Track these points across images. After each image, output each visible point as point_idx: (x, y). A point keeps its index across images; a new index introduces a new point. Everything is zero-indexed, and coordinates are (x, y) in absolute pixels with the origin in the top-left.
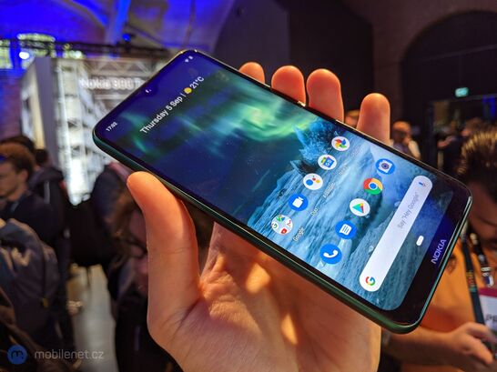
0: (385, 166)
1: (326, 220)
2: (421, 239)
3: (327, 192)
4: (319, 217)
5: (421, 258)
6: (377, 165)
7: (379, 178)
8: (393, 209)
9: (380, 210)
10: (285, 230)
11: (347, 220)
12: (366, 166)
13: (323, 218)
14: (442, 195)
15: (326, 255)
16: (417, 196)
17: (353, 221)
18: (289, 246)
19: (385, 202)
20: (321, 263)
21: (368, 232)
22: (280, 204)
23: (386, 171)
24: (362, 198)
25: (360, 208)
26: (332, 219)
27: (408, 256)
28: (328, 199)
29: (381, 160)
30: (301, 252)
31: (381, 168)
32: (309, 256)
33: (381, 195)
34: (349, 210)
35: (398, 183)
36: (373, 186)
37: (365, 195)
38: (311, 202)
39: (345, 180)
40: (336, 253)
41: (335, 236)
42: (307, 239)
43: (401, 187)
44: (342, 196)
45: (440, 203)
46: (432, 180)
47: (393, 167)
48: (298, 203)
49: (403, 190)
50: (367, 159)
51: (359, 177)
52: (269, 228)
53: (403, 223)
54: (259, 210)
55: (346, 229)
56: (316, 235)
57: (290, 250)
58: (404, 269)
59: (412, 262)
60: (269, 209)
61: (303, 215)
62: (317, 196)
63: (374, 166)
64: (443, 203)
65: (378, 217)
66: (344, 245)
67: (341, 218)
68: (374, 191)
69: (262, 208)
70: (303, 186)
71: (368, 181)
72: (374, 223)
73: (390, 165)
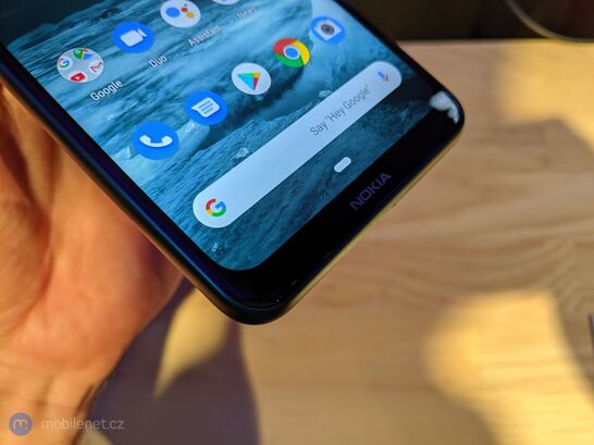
0: (328, 29)
1: (175, 81)
2: (345, 162)
3: (200, 37)
4: (164, 72)
5: (332, 194)
6: (314, 23)
7: (308, 43)
9: (288, 95)
10: (82, 76)
11: (217, 92)
12: (292, 18)
13: (170, 77)
14: (411, 103)
15: (146, 140)
16: (366, 91)
17: (229, 97)
18: (76, 105)
19: (303, 85)
20: (127, 151)
21: (249, 124)
22: (94, 29)
23: (327, 37)
24: (262, 64)
25: (252, 79)
26: (187, 83)
27: (308, 184)
28: (197, 48)
29: (325, 18)
30: (93, 122)
31: (319, 31)
32: (109, 133)
33: (300, 71)
34: (228, 76)
35: (340, 61)
36: (293, 53)
37: (271, 62)
38: (160, 43)
39: (244, 28)
40: (167, 141)
41: (180, 112)
42: (119, 103)
43: (344, 69)
44: (226, 51)
45: (404, 114)
46: (404, 76)
47: (342, 34)
48: (132, 38)
49: (344, 75)
50: (299, 9)
51: (270, 31)
53: (322, 127)
54: (46, 28)
55: (208, 107)
56: (141, 100)
57: (74, 114)
58: (292, 203)
59: (313, 196)
60: (67, 32)
62: (177, 38)
63: (307, 23)
64: (410, 116)
65: (279, 104)
66: (190, 132)
67: (206, 84)
68: (291, 61)
69: (56, 27)
70: (158, 14)
71: (288, 41)
72: (267, 112)
73: (337, 30)
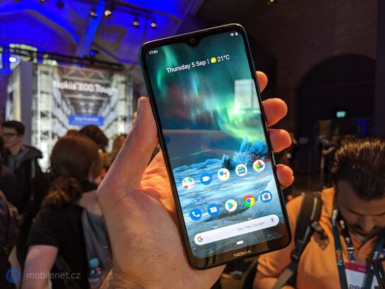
0: (266, 197)
1: (209, 198)
2: (242, 242)
3: (224, 185)
4: (208, 194)
5: (231, 249)
7: (256, 199)
8: (245, 219)
9: (239, 215)
10: (187, 187)
11: (218, 206)
12: (257, 188)
14: (275, 233)
15: (193, 213)
16: (263, 223)
17: (221, 209)
18: (182, 196)
20: (187, 214)
21: (221, 220)
22: (197, 172)
23: (264, 199)
24: (237, 202)
25: (231, 206)
26: (213, 200)
27: (227, 244)
28: (222, 189)
30: (184, 202)
31: (263, 196)
32: (185, 207)
34: (225, 202)
36: (249, 201)
37: (240, 202)
40: (198, 216)
41: (206, 208)
42: (193, 199)
43: (261, 213)
44: (229, 193)
45: (269, 235)
46: (280, 223)
47: (270, 200)
48: (206, 179)
49: (260, 215)
50: (262, 185)
51: (247, 191)
52: (181, 180)
53: (241, 229)
54: (185, 167)
55: (214, 210)
56: (198, 201)
57: (180, 198)
58: (219, 247)
59: (225, 248)
60: (190, 170)
61: (202, 187)
62: (218, 183)
64: (270, 237)
65: (234, 217)
66: (206, 215)
67: (217, 203)
68: (246, 204)
69: (187, 167)
70: (217, 173)
71: (250, 196)
72: (229, 218)
73: (269, 198)
